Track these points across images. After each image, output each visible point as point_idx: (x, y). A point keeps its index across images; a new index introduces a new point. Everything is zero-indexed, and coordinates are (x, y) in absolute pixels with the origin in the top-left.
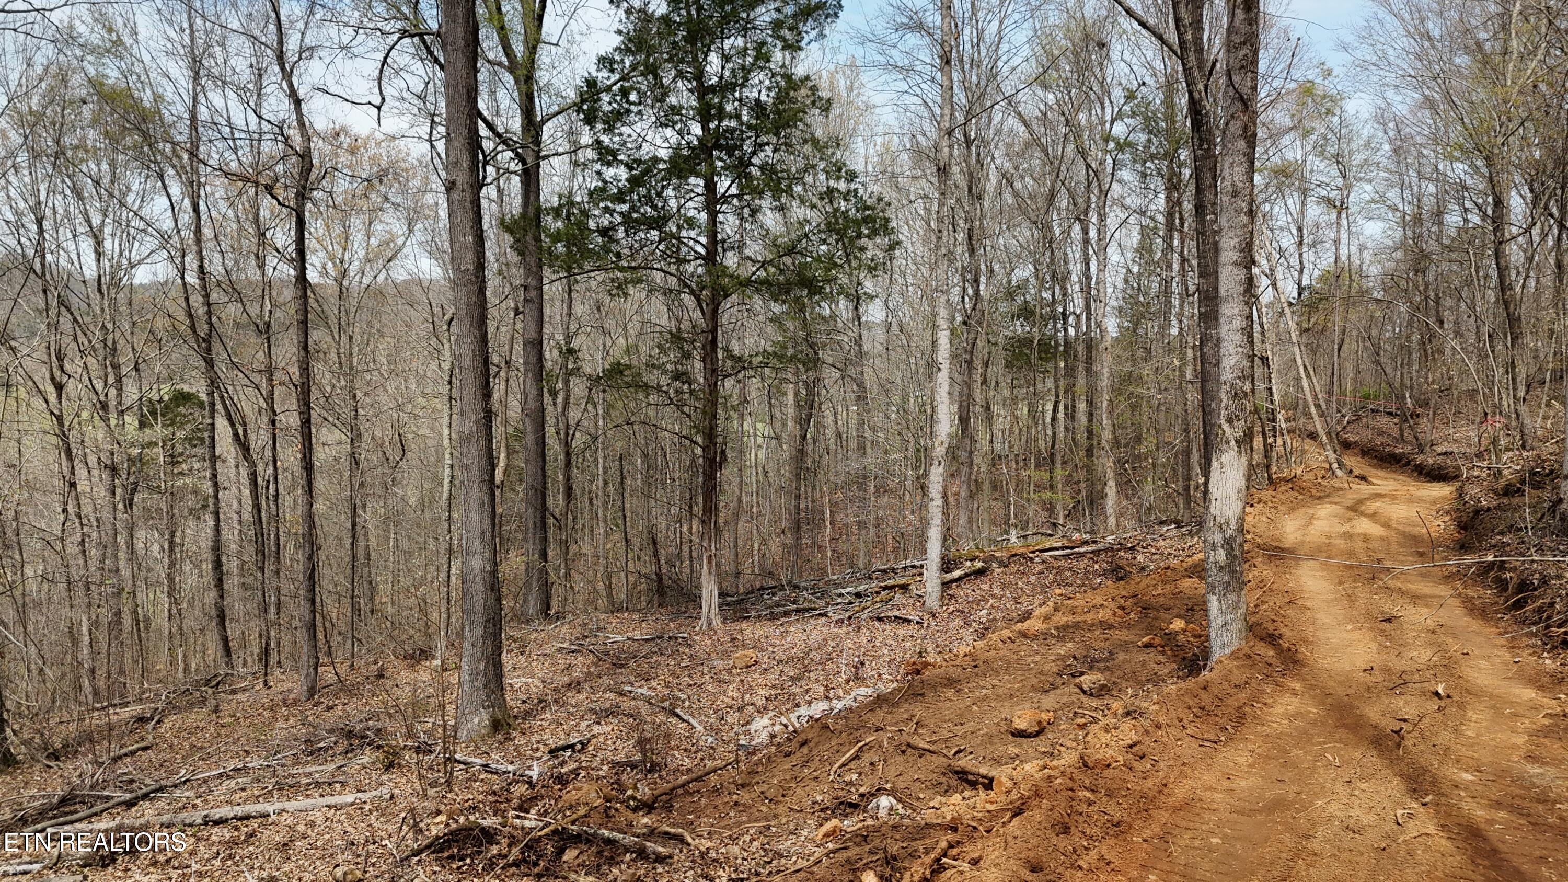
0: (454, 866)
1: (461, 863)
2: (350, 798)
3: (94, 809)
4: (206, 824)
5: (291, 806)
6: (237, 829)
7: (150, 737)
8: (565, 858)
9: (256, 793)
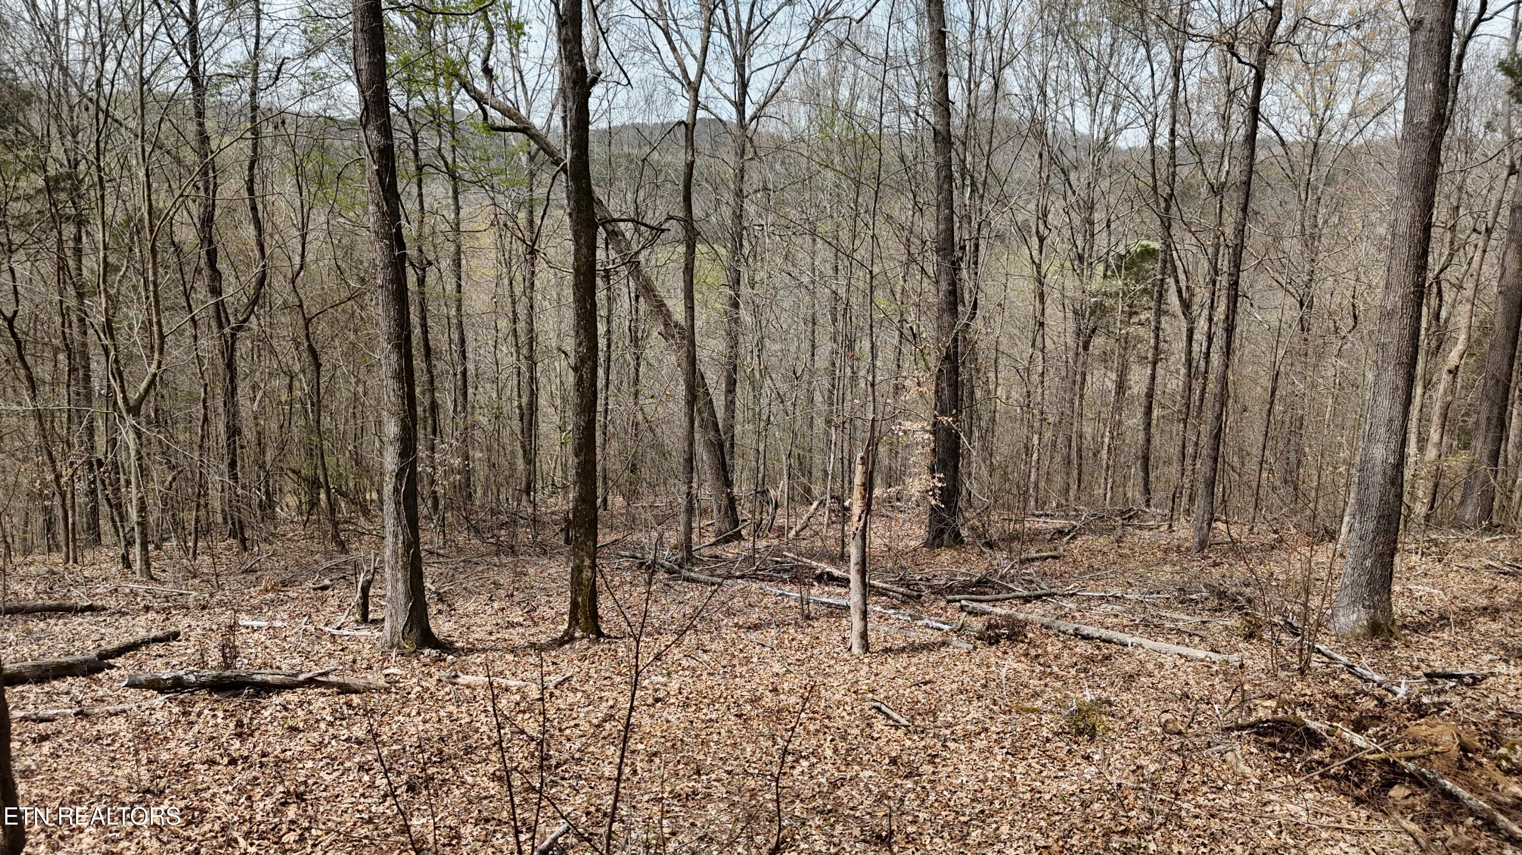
0: (1273, 755)
1: (1280, 755)
2: (1201, 654)
3: (1001, 596)
4: (1076, 635)
5: (1148, 643)
6: (1099, 648)
7: (1061, 549)
8: (1392, 793)
9: (1125, 622)
